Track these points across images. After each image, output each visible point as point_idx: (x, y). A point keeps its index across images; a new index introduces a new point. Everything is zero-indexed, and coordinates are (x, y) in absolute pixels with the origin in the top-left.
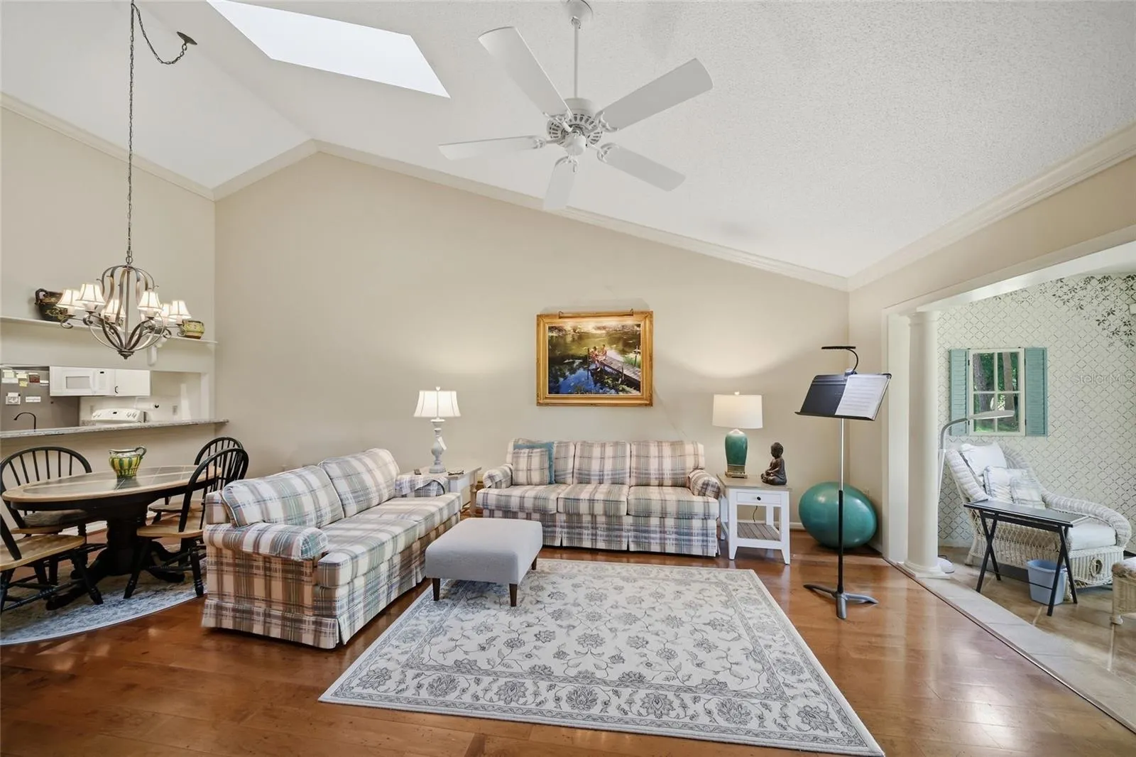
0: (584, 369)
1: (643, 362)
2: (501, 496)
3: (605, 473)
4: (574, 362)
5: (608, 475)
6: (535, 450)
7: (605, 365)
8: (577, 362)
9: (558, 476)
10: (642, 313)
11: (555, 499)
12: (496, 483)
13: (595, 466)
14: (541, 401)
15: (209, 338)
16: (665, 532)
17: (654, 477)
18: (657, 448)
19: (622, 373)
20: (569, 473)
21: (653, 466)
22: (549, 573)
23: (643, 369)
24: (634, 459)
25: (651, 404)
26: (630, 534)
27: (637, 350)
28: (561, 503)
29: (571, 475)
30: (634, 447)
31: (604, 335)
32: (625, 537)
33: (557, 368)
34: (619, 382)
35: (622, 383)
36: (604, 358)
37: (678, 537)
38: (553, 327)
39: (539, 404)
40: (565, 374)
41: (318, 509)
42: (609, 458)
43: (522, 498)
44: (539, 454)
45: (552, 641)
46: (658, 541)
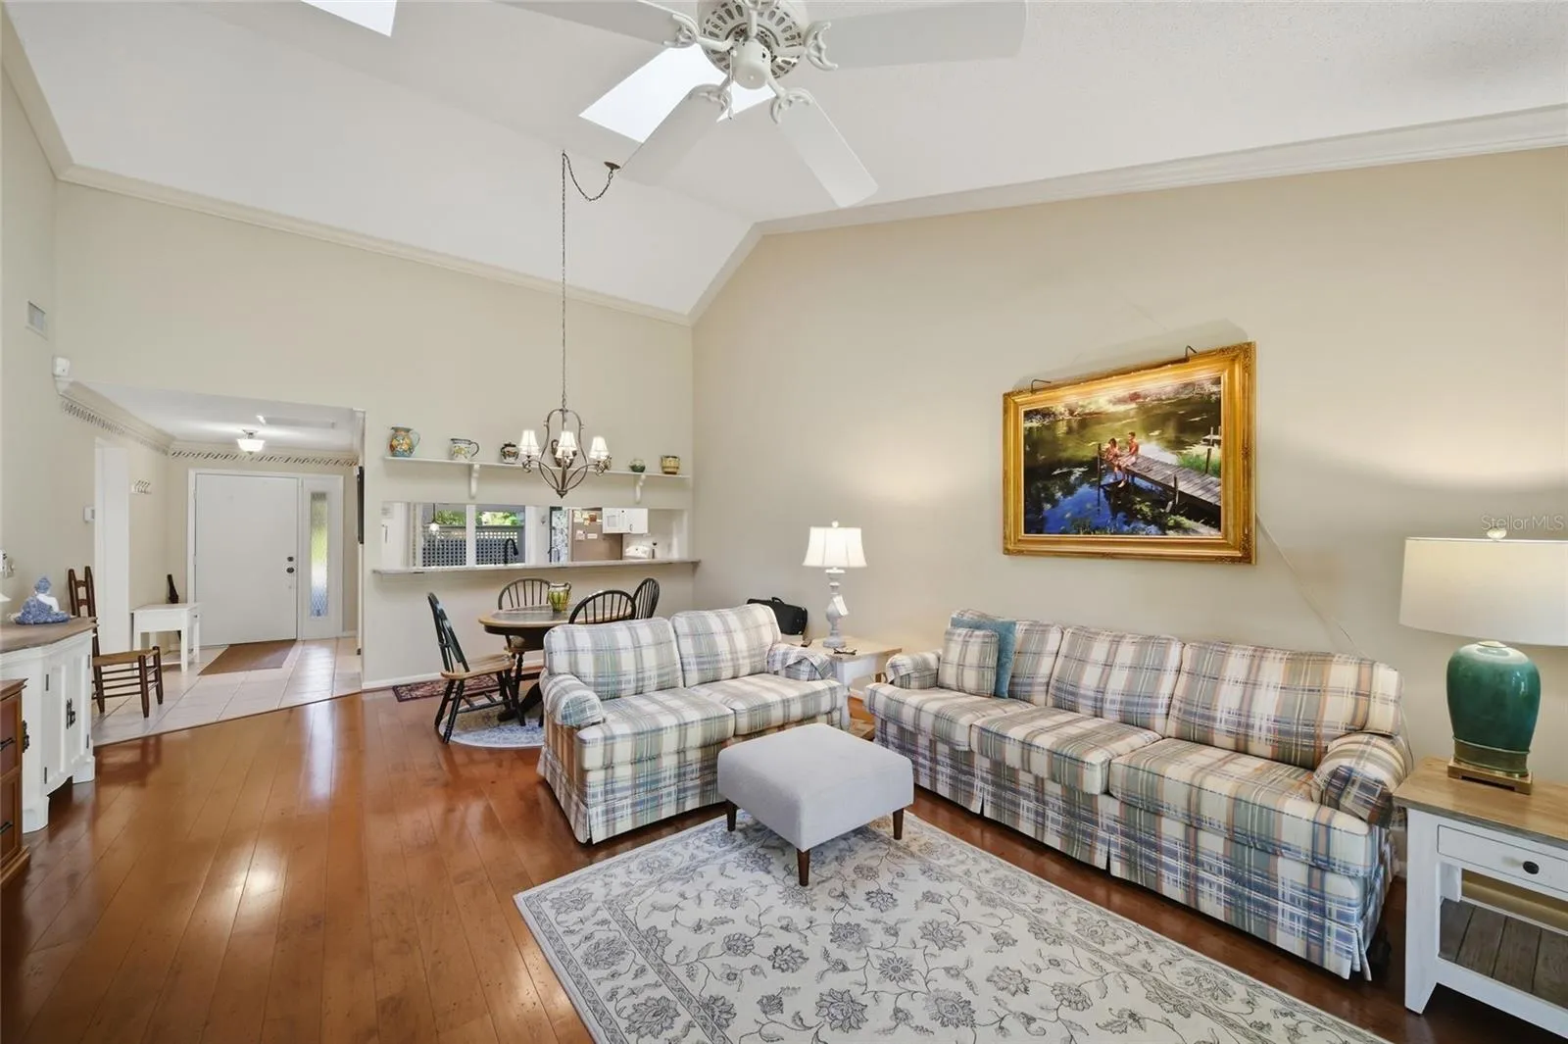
0: (1092, 485)
1: (1226, 462)
2: (892, 700)
3: (1109, 696)
4: (1070, 473)
5: (1113, 702)
6: (977, 633)
7: (1135, 475)
8: (1078, 472)
9: (1017, 684)
10: (1223, 351)
11: (967, 725)
12: (902, 677)
13: (1090, 678)
14: (1010, 547)
15: (686, 471)
16: (1197, 863)
17: (1224, 727)
18: (1246, 662)
19: (1174, 490)
20: (1040, 684)
21: (1228, 699)
22: (912, 855)
23: (1225, 480)
24: (1183, 678)
25: (1246, 558)
26: (1113, 838)
27: (1211, 437)
28: (975, 735)
29: (1044, 688)
30: (1188, 652)
31: (1132, 413)
32: (1103, 841)
33: (1040, 485)
34: (1168, 509)
35: (1174, 512)
36: (1133, 459)
37: (1233, 886)
38: (1031, 411)
39: (1007, 551)
40: (1053, 495)
41: (640, 670)
42: (1122, 667)
43: (919, 710)
44: (980, 640)
45: (788, 974)
46: (1180, 878)
